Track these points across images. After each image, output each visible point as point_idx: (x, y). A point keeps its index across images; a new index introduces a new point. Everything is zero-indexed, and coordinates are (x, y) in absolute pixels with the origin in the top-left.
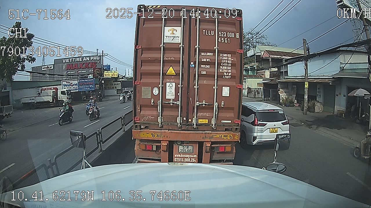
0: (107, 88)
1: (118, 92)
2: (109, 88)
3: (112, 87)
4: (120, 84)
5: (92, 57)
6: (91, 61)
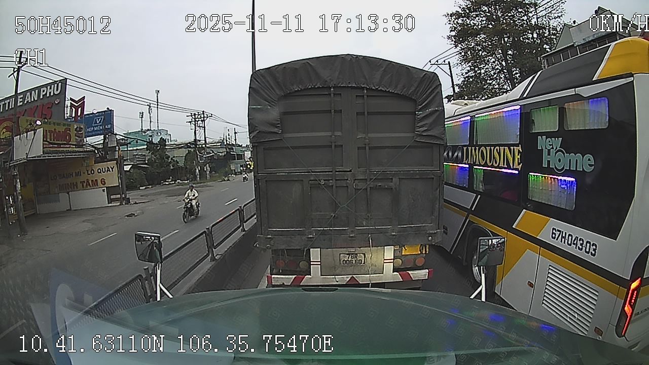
0: (79, 183)
1: (112, 197)
2: (85, 184)
3: (92, 181)
4: (115, 169)
5: (45, 89)
6: (42, 100)
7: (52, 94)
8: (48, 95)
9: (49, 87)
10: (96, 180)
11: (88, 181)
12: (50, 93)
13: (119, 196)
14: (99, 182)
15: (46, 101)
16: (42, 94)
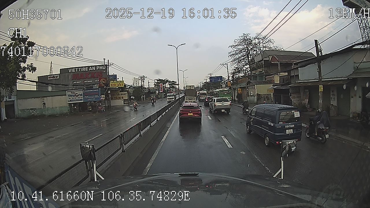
0: (113, 98)
1: (125, 102)
2: (116, 98)
3: (119, 97)
4: (127, 94)
5: (98, 67)
6: (97, 71)
7: (102, 69)
8: (100, 69)
9: (100, 67)
10: (120, 97)
11: (117, 97)
12: (101, 68)
13: (128, 102)
14: (121, 98)
15: (99, 71)
16: (97, 68)
